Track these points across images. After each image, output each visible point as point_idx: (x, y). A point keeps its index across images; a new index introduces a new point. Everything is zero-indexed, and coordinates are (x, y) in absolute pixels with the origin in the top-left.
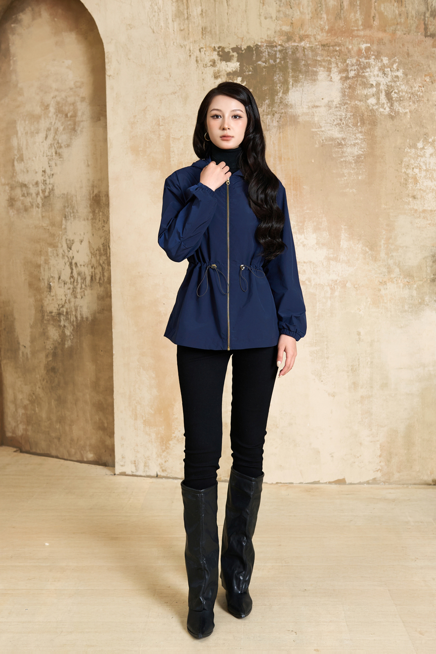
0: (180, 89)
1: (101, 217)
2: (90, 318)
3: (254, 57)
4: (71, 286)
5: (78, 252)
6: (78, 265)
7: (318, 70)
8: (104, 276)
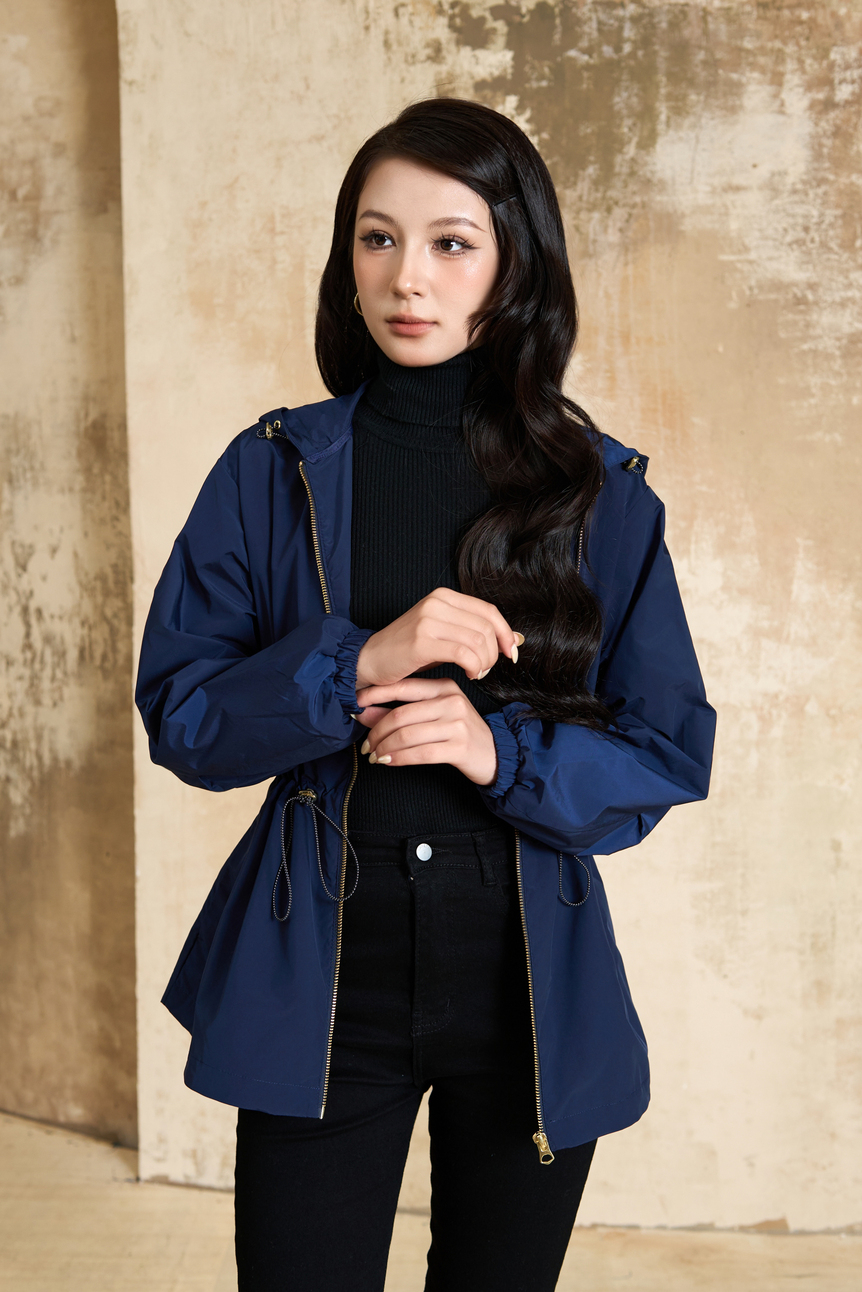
0: (335, 127)
1: (108, 487)
2: (77, 764)
3: (557, 37)
4: (27, 673)
5: (44, 578)
6: (46, 614)
7: (744, 80)
8: (115, 650)
